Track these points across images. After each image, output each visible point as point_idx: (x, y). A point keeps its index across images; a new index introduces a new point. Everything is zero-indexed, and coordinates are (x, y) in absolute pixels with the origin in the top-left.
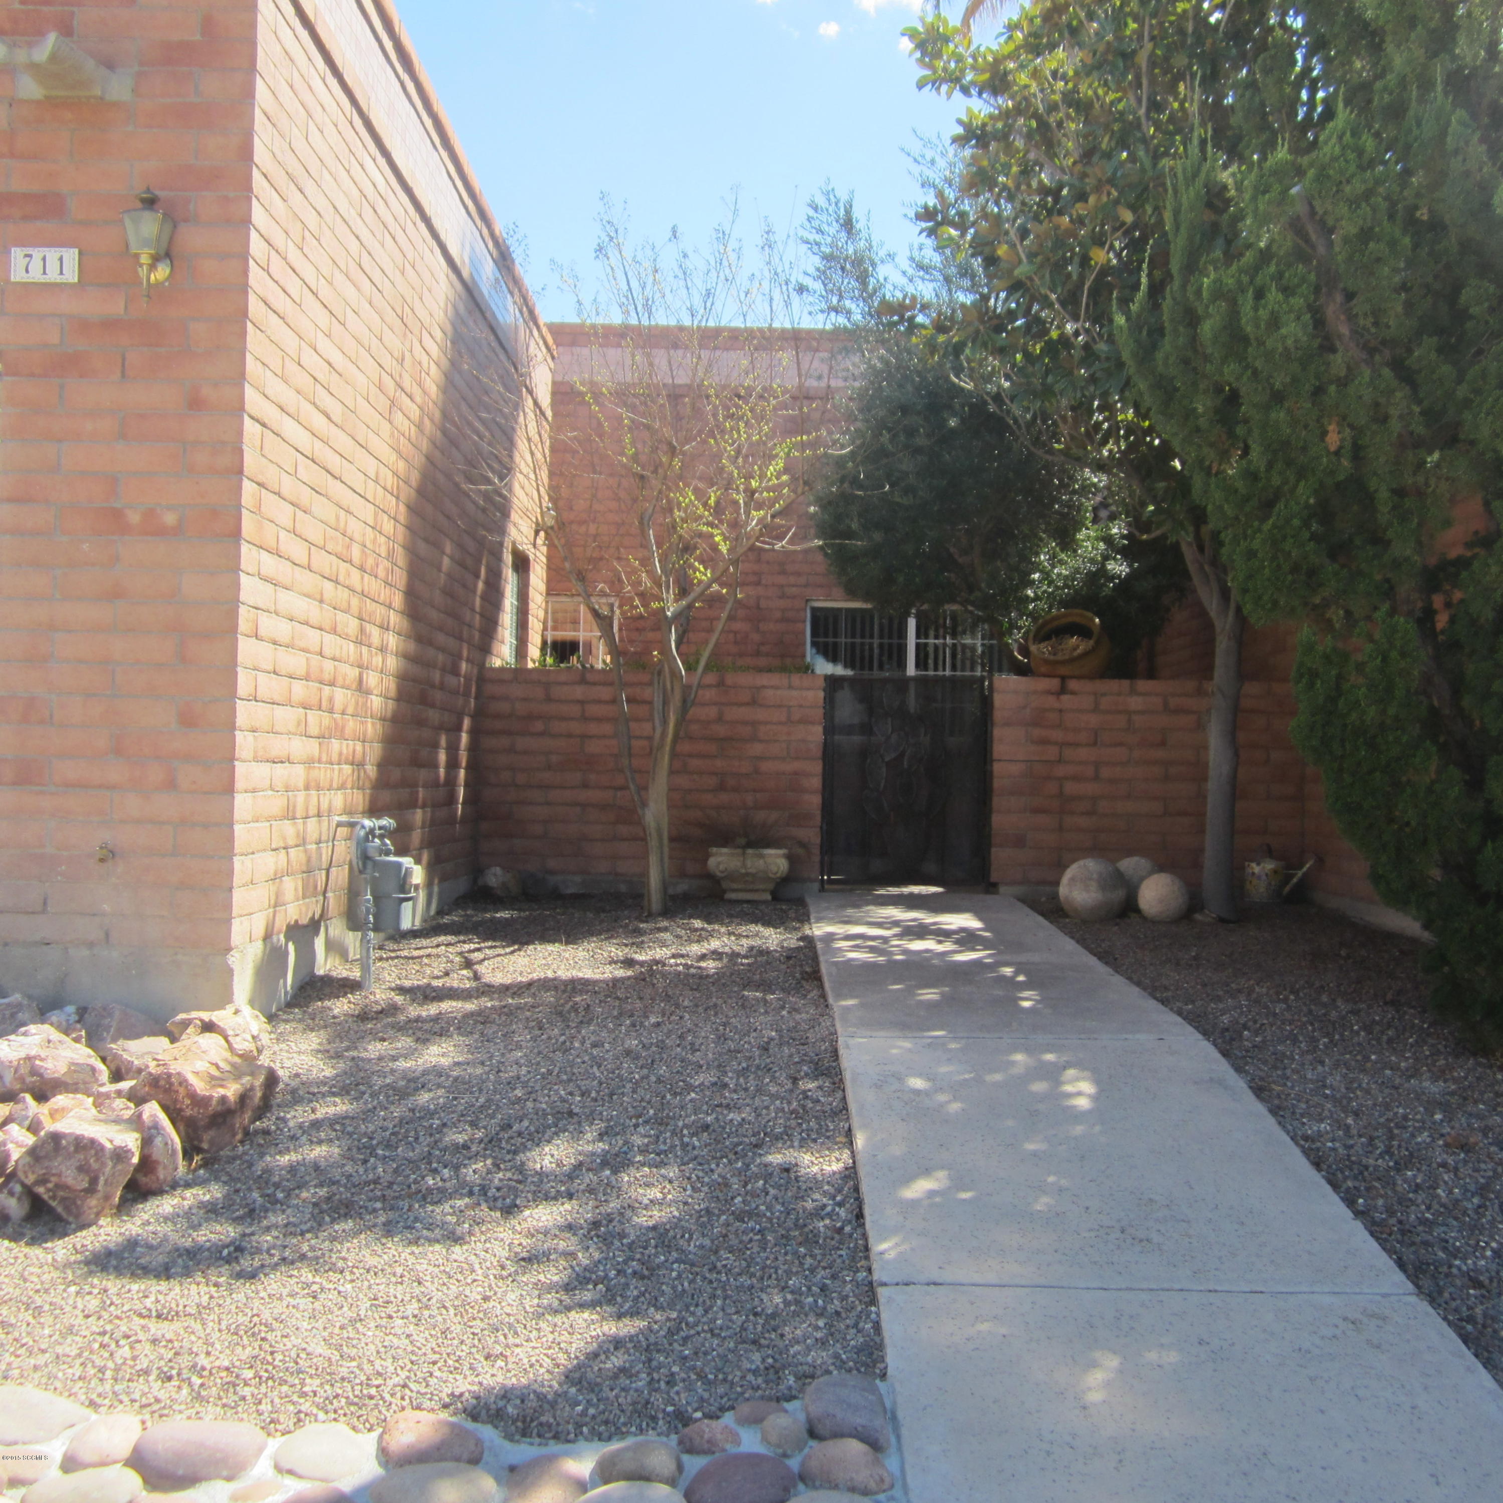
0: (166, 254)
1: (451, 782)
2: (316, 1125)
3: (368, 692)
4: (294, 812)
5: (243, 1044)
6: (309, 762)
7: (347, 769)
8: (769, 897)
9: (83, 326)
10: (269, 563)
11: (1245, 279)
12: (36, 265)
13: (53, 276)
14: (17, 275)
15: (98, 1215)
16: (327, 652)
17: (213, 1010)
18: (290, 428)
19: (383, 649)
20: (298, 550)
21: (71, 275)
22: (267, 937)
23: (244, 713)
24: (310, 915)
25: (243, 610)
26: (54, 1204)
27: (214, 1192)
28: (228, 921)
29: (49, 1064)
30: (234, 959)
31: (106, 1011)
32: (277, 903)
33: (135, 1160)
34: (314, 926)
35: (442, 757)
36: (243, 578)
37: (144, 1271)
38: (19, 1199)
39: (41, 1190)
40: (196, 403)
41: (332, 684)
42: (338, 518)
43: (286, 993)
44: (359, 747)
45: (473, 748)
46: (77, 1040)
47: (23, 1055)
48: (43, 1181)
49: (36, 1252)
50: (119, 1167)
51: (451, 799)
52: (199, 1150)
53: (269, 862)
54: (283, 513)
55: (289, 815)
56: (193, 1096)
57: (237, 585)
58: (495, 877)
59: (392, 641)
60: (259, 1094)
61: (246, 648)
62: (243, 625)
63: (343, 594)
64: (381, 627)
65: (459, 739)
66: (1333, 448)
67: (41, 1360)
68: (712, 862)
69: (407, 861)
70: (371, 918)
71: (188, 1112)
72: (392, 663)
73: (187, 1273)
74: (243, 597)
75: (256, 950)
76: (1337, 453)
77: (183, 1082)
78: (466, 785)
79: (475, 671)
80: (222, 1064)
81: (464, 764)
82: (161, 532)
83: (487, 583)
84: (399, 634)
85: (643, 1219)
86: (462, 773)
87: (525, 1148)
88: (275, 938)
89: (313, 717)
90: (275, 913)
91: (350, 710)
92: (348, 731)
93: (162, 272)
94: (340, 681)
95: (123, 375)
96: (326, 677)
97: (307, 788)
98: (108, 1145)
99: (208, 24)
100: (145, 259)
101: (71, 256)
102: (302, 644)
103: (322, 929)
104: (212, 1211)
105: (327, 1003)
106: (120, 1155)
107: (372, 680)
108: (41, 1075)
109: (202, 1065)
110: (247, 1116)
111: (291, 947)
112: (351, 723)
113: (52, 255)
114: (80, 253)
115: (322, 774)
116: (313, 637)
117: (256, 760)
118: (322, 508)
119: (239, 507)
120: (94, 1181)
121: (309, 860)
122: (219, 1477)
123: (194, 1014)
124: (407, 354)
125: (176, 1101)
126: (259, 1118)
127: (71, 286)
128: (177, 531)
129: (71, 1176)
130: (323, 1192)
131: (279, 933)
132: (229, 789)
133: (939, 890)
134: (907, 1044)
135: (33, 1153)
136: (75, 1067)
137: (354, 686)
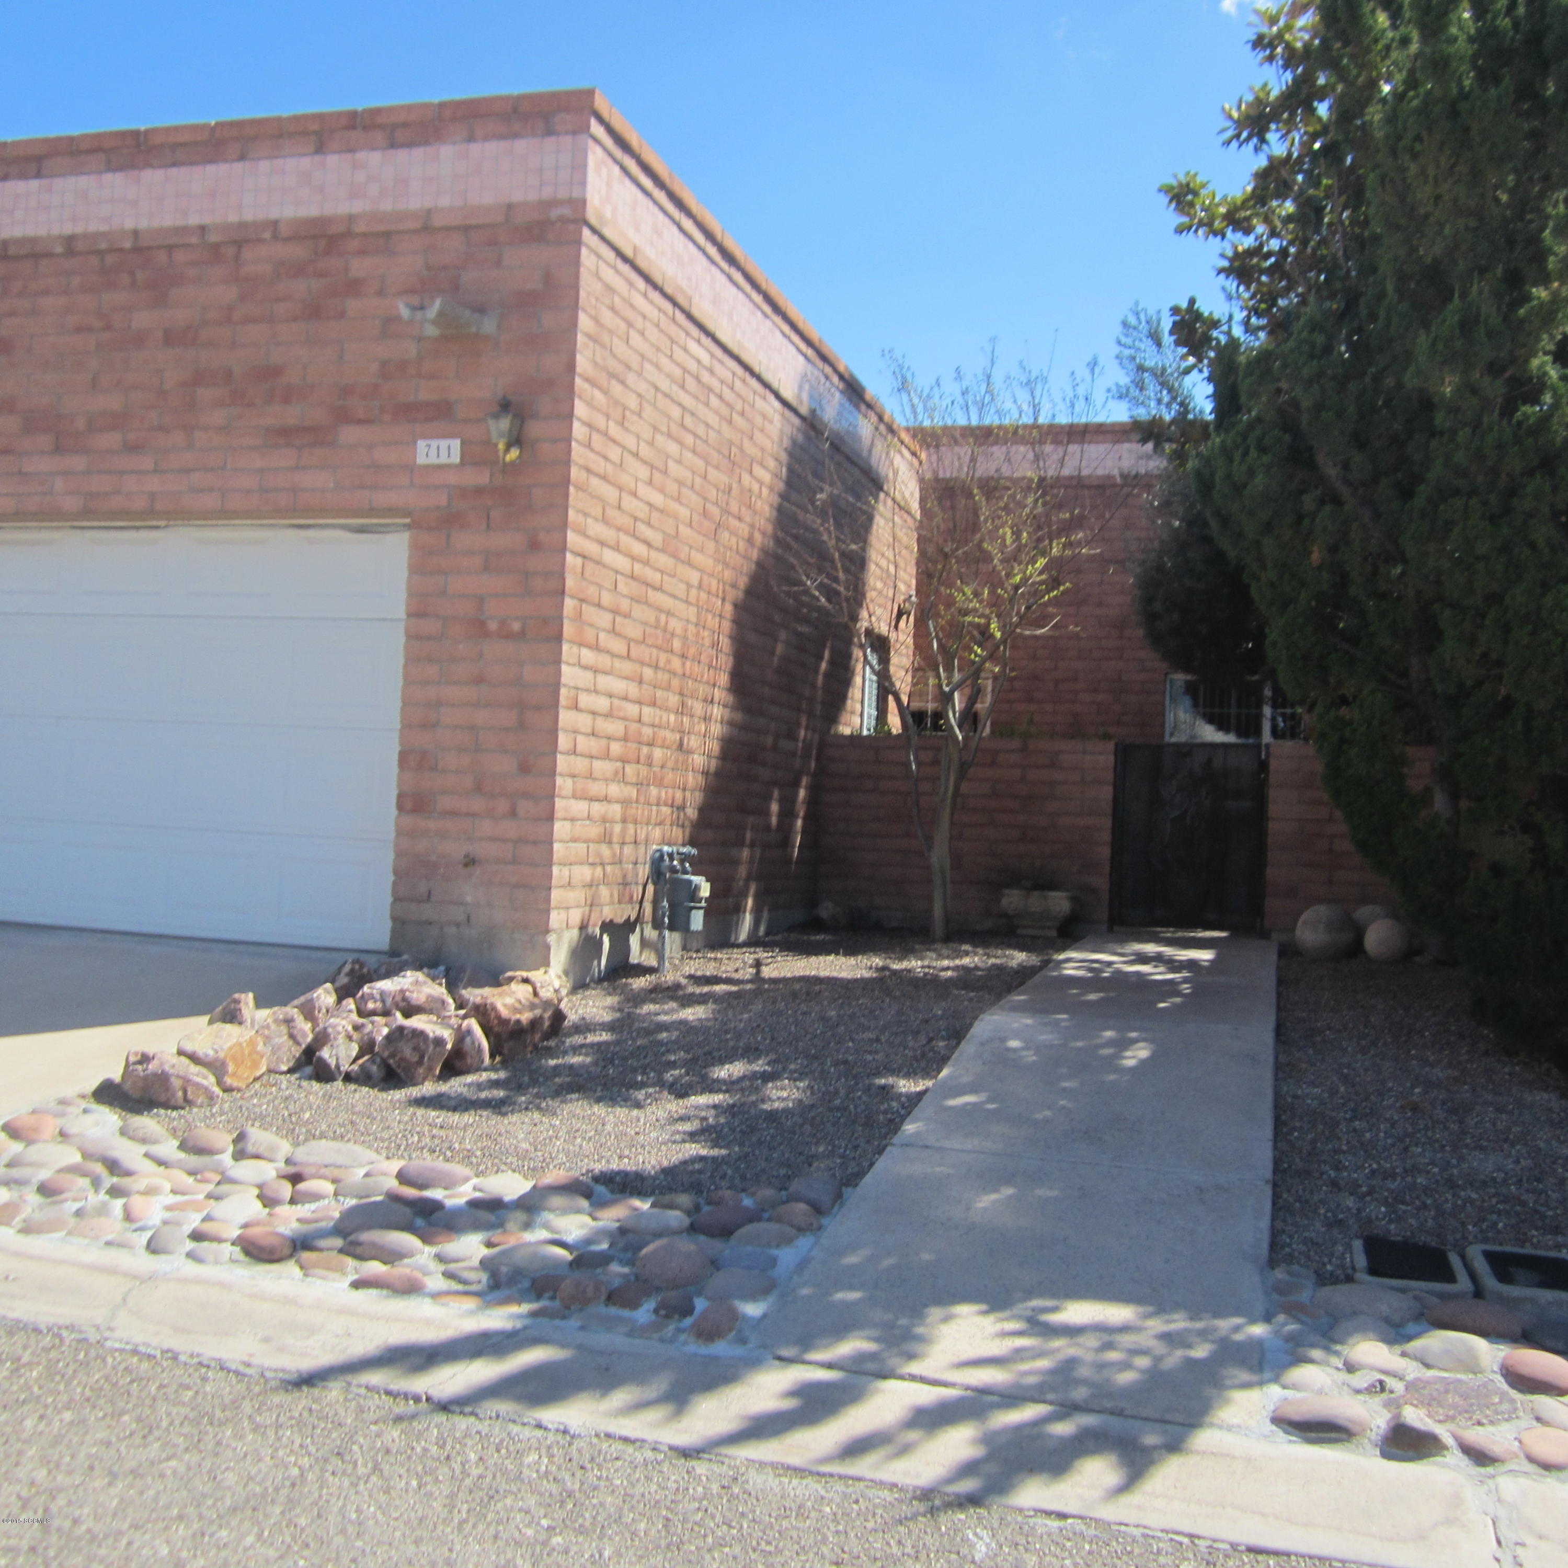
0: (516, 440)
1: (785, 828)
2: (582, 1046)
3: (690, 752)
4: (611, 835)
5: (546, 993)
6: (625, 802)
7: (666, 810)
8: (1054, 933)
9: (464, 492)
10: (588, 656)
11: (1239, 440)
12: (433, 452)
13: (444, 459)
14: (421, 460)
15: (424, 1079)
16: (645, 719)
17: (528, 970)
18: (610, 557)
19: (706, 719)
20: (618, 646)
21: (456, 459)
22: (583, 927)
23: (563, 763)
24: (625, 917)
25: (563, 691)
26: (399, 1071)
27: (502, 1075)
28: (547, 911)
29: (415, 995)
30: (551, 939)
31: (462, 969)
32: (593, 904)
33: (449, 1046)
34: (629, 926)
35: (775, 807)
36: (564, 668)
37: (442, 1107)
38: (379, 1067)
39: (391, 1061)
40: (534, 545)
41: (651, 744)
42: (658, 620)
43: (600, 972)
44: (679, 795)
45: (813, 802)
46: (440, 984)
47: (399, 988)
48: (392, 1055)
49: (384, 1095)
50: (438, 1049)
51: (786, 842)
52: (500, 1054)
53: (584, 873)
54: (604, 619)
55: (606, 838)
56: (499, 1017)
57: (559, 673)
58: (826, 910)
59: (717, 712)
60: (547, 1023)
61: (566, 717)
62: (563, 701)
63: (662, 677)
64: (705, 700)
65: (796, 794)
66: (1315, 564)
67: (367, 1138)
68: (1005, 902)
69: (697, 879)
70: (666, 920)
71: (496, 1029)
72: (716, 729)
73: (466, 1110)
74: (564, 680)
75: (572, 935)
76: (1319, 568)
77: (494, 1008)
78: (804, 833)
79: (816, 737)
80: (523, 1001)
81: (802, 814)
82: (509, 636)
83: (832, 662)
84: (725, 706)
85: (766, 1107)
86: (799, 823)
87: (713, 1065)
88: (590, 930)
89: (630, 769)
90: (590, 911)
91: (670, 764)
92: (666, 782)
93: (514, 454)
94: (660, 742)
95: (488, 526)
96: (645, 739)
97: (624, 821)
98: (431, 1035)
99: (548, 278)
100: (501, 446)
101: (456, 444)
102: (622, 714)
103: (638, 929)
104: (495, 1084)
105: (630, 980)
106: (439, 1042)
107: (693, 742)
108: (409, 1003)
109: (509, 1000)
110: (537, 1037)
111: (606, 939)
112: (671, 775)
113: (444, 444)
114: (462, 443)
115: (640, 812)
116: (632, 710)
117: (575, 796)
118: (639, 612)
119: (561, 618)
120: (422, 1057)
121: (625, 876)
122: (440, 1186)
123: (518, 973)
124: (735, 486)
125: (488, 1022)
126: (547, 1040)
127: (456, 466)
128: (521, 636)
129: (407, 1051)
130: (568, 1079)
131: (595, 926)
132: (550, 817)
133: (1223, 934)
134: (1029, 1021)
135: (388, 1038)
136: (431, 999)
137: (675, 746)
